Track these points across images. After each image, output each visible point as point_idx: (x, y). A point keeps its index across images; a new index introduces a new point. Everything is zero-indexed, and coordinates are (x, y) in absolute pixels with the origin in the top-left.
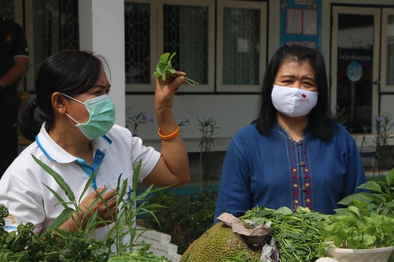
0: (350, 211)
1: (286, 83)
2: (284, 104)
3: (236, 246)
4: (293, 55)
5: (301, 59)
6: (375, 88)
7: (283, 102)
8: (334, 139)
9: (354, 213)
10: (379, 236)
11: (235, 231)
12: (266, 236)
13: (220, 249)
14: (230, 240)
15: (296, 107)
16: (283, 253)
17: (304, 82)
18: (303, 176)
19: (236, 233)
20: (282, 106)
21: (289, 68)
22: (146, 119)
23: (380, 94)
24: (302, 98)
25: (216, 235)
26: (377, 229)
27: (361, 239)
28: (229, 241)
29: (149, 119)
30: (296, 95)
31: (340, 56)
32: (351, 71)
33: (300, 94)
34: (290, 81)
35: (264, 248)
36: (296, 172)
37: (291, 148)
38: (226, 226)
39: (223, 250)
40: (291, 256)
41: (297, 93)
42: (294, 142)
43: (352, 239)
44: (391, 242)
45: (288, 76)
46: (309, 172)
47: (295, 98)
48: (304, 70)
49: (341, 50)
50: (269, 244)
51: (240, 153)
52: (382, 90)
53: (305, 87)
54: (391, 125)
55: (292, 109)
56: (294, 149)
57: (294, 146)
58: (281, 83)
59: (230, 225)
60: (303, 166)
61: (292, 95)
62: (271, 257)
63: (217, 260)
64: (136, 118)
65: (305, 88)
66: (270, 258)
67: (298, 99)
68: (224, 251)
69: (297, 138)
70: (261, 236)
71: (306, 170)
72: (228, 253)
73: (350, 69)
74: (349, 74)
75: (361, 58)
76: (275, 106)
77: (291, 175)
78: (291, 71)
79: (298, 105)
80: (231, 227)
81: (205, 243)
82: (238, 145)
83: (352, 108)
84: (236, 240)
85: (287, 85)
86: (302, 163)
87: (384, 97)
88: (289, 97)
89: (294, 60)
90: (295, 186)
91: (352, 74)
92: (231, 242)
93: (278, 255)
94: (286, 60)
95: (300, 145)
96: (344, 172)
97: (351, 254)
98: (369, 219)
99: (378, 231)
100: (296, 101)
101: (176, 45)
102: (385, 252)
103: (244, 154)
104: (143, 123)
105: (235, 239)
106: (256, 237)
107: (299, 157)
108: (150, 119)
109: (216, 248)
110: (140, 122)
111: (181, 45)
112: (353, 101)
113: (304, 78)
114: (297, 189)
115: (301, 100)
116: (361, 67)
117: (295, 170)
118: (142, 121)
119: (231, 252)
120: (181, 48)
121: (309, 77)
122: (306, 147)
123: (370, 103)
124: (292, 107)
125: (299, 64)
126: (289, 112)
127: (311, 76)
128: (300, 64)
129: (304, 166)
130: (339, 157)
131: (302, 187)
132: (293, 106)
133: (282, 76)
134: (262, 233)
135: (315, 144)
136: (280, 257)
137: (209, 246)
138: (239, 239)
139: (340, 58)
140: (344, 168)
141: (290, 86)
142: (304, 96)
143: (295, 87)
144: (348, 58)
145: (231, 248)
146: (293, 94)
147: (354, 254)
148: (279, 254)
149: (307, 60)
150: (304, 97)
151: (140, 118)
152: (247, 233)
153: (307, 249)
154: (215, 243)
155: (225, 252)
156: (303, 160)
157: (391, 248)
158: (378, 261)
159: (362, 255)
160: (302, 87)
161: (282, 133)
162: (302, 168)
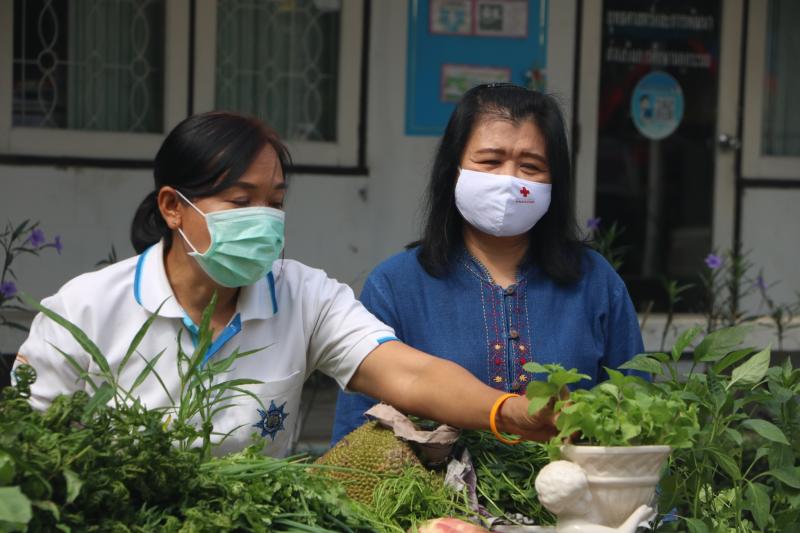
0: (603, 392)
1: (488, 165)
2: (484, 209)
3: (402, 460)
4: (500, 105)
5: (517, 115)
6: (724, 164)
7: (481, 206)
8: (584, 282)
9: (608, 394)
10: (645, 427)
11: (398, 434)
12: (455, 444)
13: (372, 467)
14: (390, 450)
15: (507, 216)
16: (484, 477)
17: (525, 163)
18: (514, 359)
19: (400, 439)
20: (478, 213)
21: (492, 133)
22: (42, 240)
23: (741, 184)
24: (521, 196)
25: (363, 443)
26: (644, 416)
27: (617, 428)
28: (389, 452)
29: (49, 239)
30: (508, 190)
31: (610, 50)
32: (646, 104)
33: (516, 187)
34: (494, 160)
35: (450, 467)
36: (501, 350)
37: (490, 300)
38: (382, 426)
39: (377, 468)
40: (498, 480)
41: (510, 185)
42: (498, 288)
43: (603, 430)
44: (666, 439)
45: (490, 151)
46: (527, 351)
47: (507, 196)
48: (524, 138)
49: (611, 30)
50: (459, 459)
52: (748, 172)
53: (526, 173)
54: (750, 281)
55: (500, 219)
56: (499, 303)
57: (497, 297)
58: (476, 166)
59: (391, 425)
60: (515, 339)
61: (501, 190)
62: (465, 479)
63: (364, 486)
64: (9, 237)
65: (528, 177)
66: (462, 481)
67: (514, 198)
68: (379, 470)
69: (504, 281)
70: (445, 444)
71: (522, 348)
73: (645, 97)
74: (637, 113)
75: (680, 59)
76: (463, 213)
77: (490, 358)
78: (497, 140)
79: (511, 210)
80: (390, 429)
81: (342, 457)
82: (380, 291)
83: (651, 230)
84: (401, 450)
85: (489, 170)
86: (513, 333)
87: (751, 196)
88: (495, 196)
89: (502, 117)
90: (498, 379)
91: (648, 114)
92: (392, 454)
93: (475, 479)
94: (486, 117)
95: (511, 295)
96: (601, 354)
97: (602, 454)
98: (632, 402)
99: (645, 419)
100: (509, 202)
102: (655, 454)
104: (31, 251)
105: (400, 448)
106: (438, 445)
107: (508, 320)
108: (53, 241)
109: (363, 465)
110: (21, 249)
112: (653, 205)
113: (524, 154)
114: (501, 387)
115: (518, 201)
116: (679, 91)
117: (497, 347)
118: (30, 246)
119: (391, 471)
121: (535, 152)
122: (522, 298)
123: (706, 218)
124: (499, 215)
125: (513, 124)
126: (493, 226)
127: (538, 151)
128: (516, 125)
129: (517, 339)
130: (591, 322)
131: (511, 382)
132: (503, 214)
133: (476, 150)
134: (446, 438)
135: (542, 295)
136: (478, 483)
137: (351, 462)
138: (406, 449)
139: (609, 57)
140: (601, 346)
141: (495, 170)
142: (525, 192)
143: (505, 174)
144: (636, 57)
145: (391, 464)
146: (504, 188)
147: (606, 454)
148: (478, 478)
149: (530, 117)
150: (525, 196)
151: (23, 237)
152: (421, 437)
153: (527, 468)
154: (361, 456)
155: (380, 472)
156: (515, 327)
157: (666, 448)
158: (644, 468)
159: (619, 456)
160: (520, 173)
161: (473, 270)
162: (513, 343)
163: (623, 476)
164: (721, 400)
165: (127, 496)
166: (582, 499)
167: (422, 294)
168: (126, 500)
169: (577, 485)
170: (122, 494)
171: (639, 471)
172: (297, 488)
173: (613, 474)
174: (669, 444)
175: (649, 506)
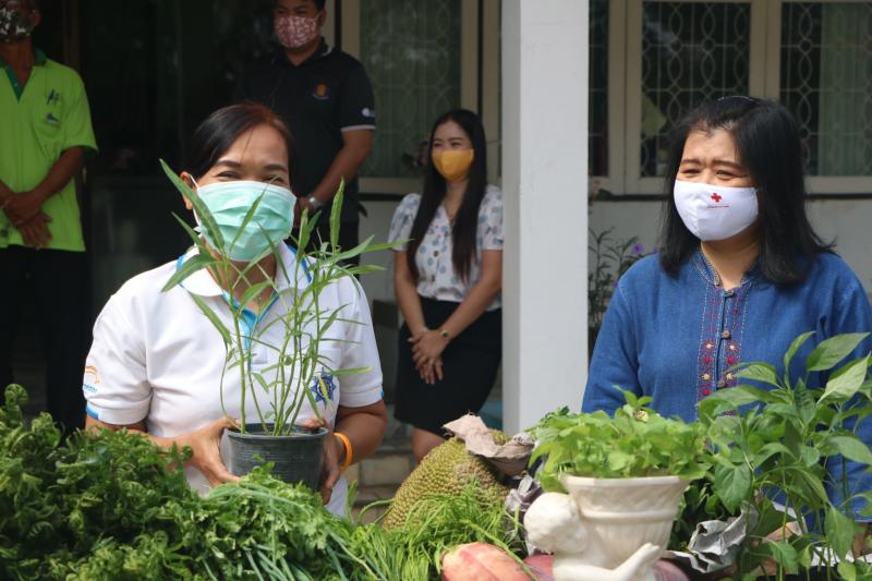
1: (688, 175)
2: (686, 215)
3: (469, 475)
11: (469, 448)
13: (444, 481)
15: (701, 221)
17: (719, 170)
18: (723, 358)
19: (470, 453)
24: (713, 202)
26: (642, 443)
28: (458, 466)
30: (698, 197)
34: (692, 169)
35: (522, 483)
36: (712, 350)
37: (711, 301)
39: (448, 483)
41: (701, 192)
42: (721, 290)
45: (688, 161)
46: (736, 351)
47: (699, 202)
50: (533, 474)
51: (623, 306)
53: (721, 179)
56: (718, 304)
57: (718, 299)
58: (681, 176)
59: (464, 438)
60: (726, 339)
61: (693, 197)
65: (721, 183)
67: (705, 204)
70: (514, 459)
71: (732, 347)
72: (454, 488)
77: (701, 356)
79: (704, 216)
84: (469, 465)
85: (689, 178)
86: (726, 333)
88: (689, 202)
90: (706, 376)
92: (461, 469)
95: (732, 297)
100: (701, 208)
101: (811, 90)
103: (629, 309)
106: (505, 459)
107: (723, 321)
109: (438, 479)
111: (822, 90)
113: (716, 162)
114: (708, 383)
115: (710, 207)
117: (709, 346)
119: (459, 487)
120: (821, 98)
121: (726, 159)
122: (742, 301)
124: (694, 221)
125: (706, 135)
127: (731, 158)
129: (729, 338)
130: (812, 324)
131: (718, 379)
132: (697, 220)
134: (515, 452)
137: (429, 475)
138: (474, 463)
141: (692, 178)
142: (716, 198)
143: (700, 181)
145: (459, 480)
146: (696, 195)
150: (717, 201)
152: (489, 452)
154: (437, 470)
155: (450, 488)
156: (729, 327)
157: (674, 479)
158: (645, 502)
159: (611, 489)
160: (716, 180)
161: (703, 272)
162: (724, 343)
163: (618, 511)
164: (810, 414)
165: (81, 526)
166: (570, 537)
167: (656, 295)
168: (82, 530)
169: (558, 522)
170: (78, 523)
171: (638, 506)
172: (270, 518)
173: (608, 508)
174: (679, 474)
175: (654, 544)
